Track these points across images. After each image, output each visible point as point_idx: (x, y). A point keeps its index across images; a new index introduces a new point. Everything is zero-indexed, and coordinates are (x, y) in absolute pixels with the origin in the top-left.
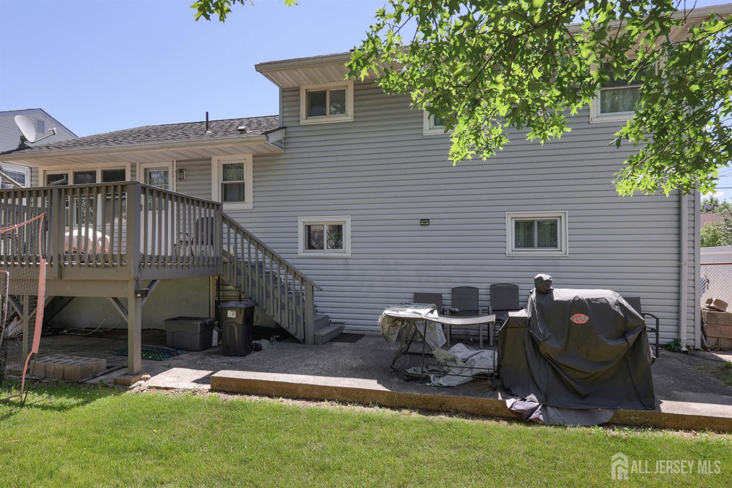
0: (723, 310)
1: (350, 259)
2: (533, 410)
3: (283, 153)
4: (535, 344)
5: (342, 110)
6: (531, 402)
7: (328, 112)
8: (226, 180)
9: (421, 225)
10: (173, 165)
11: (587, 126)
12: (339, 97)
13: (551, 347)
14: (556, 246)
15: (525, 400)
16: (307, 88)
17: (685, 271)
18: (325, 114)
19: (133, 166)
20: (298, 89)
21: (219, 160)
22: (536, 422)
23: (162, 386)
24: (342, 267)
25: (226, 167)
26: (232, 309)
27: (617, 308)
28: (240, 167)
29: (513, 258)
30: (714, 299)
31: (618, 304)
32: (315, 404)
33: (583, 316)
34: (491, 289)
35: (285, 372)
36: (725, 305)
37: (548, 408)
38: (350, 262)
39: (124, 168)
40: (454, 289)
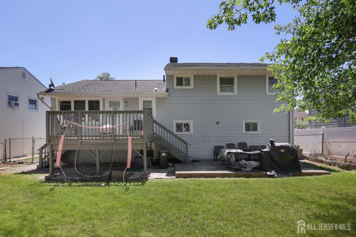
0: (298, 148)
1: (192, 135)
2: (275, 174)
3: (167, 98)
4: (272, 158)
5: (189, 85)
6: (273, 173)
7: (184, 84)
8: (145, 107)
9: (217, 124)
10: (122, 100)
11: (266, 95)
12: (188, 80)
13: (276, 158)
14: (257, 131)
15: (272, 172)
16: (176, 76)
17: (291, 137)
18: (183, 85)
19: (104, 100)
20: (173, 76)
21: (142, 99)
22: (276, 177)
23: (159, 178)
24: (190, 138)
25: (144, 102)
26: (164, 152)
27: (291, 148)
28: (150, 102)
29: (245, 134)
30: (296, 145)
31: (291, 146)
32: (213, 179)
33: (283, 150)
34: (238, 144)
35: (196, 171)
36: (299, 147)
37: (278, 174)
38: (192, 136)
39: (99, 100)
40: (227, 144)
